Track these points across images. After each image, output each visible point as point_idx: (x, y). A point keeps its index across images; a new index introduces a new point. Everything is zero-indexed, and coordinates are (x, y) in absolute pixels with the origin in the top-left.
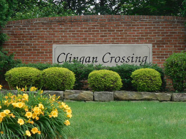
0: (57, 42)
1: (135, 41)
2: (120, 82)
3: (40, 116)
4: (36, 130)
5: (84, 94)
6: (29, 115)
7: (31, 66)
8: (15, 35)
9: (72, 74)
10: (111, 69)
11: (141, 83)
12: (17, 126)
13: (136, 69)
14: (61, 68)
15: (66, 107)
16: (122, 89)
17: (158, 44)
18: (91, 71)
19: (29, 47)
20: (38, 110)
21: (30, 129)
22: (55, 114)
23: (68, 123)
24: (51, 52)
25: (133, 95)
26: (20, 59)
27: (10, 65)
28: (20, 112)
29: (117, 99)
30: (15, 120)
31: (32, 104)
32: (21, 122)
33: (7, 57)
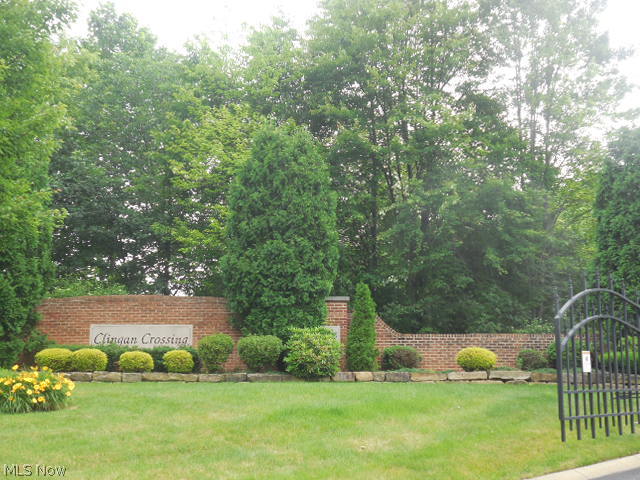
0: (96, 323)
1: (175, 322)
2: (151, 364)
3: (46, 388)
4: (42, 399)
5: (113, 374)
6: (36, 387)
7: (64, 347)
8: (50, 315)
9: (104, 355)
10: (145, 351)
11: (172, 365)
12: (27, 395)
13: (170, 350)
14: (94, 350)
15: (72, 385)
16: (152, 371)
17: (199, 325)
18: (122, 352)
19: (65, 327)
20: (45, 383)
21: (37, 398)
22: (58, 387)
23: (68, 394)
24: (88, 333)
25: (160, 376)
26: (55, 339)
27: (41, 346)
28: (29, 385)
29: (144, 380)
30: (25, 391)
31: (41, 379)
32: (29, 392)
33: (40, 337)
